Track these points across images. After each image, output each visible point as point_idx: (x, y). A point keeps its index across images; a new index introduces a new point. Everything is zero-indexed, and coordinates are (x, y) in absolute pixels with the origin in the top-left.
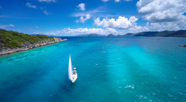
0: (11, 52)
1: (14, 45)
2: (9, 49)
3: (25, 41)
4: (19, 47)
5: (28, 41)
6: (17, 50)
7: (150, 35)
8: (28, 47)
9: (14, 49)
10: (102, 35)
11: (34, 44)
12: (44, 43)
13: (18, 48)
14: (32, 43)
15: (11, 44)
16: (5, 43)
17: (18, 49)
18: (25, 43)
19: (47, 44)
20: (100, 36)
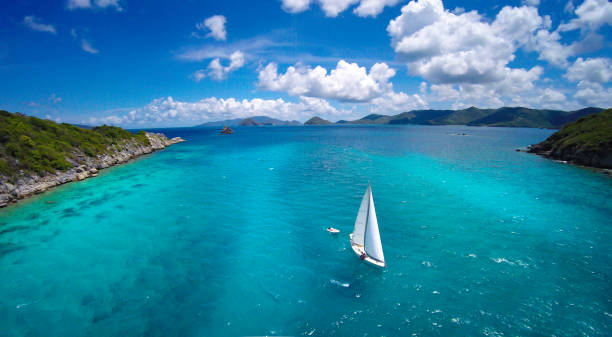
0: (42, 186)
1: (47, 161)
2: (36, 177)
3: (70, 146)
4: (60, 169)
5: (77, 146)
6: (58, 178)
7: (431, 121)
8: (86, 169)
9: (48, 177)
10: (287, 122)
11: (96, 157)
12: (123, 153)
13: (58, 173)
14: (91, 156)
15: (37, 159)
16: (22, 158)
17: (61, 176)
18: (72, 155)
19: (131, 158)
20: (282, 125)
